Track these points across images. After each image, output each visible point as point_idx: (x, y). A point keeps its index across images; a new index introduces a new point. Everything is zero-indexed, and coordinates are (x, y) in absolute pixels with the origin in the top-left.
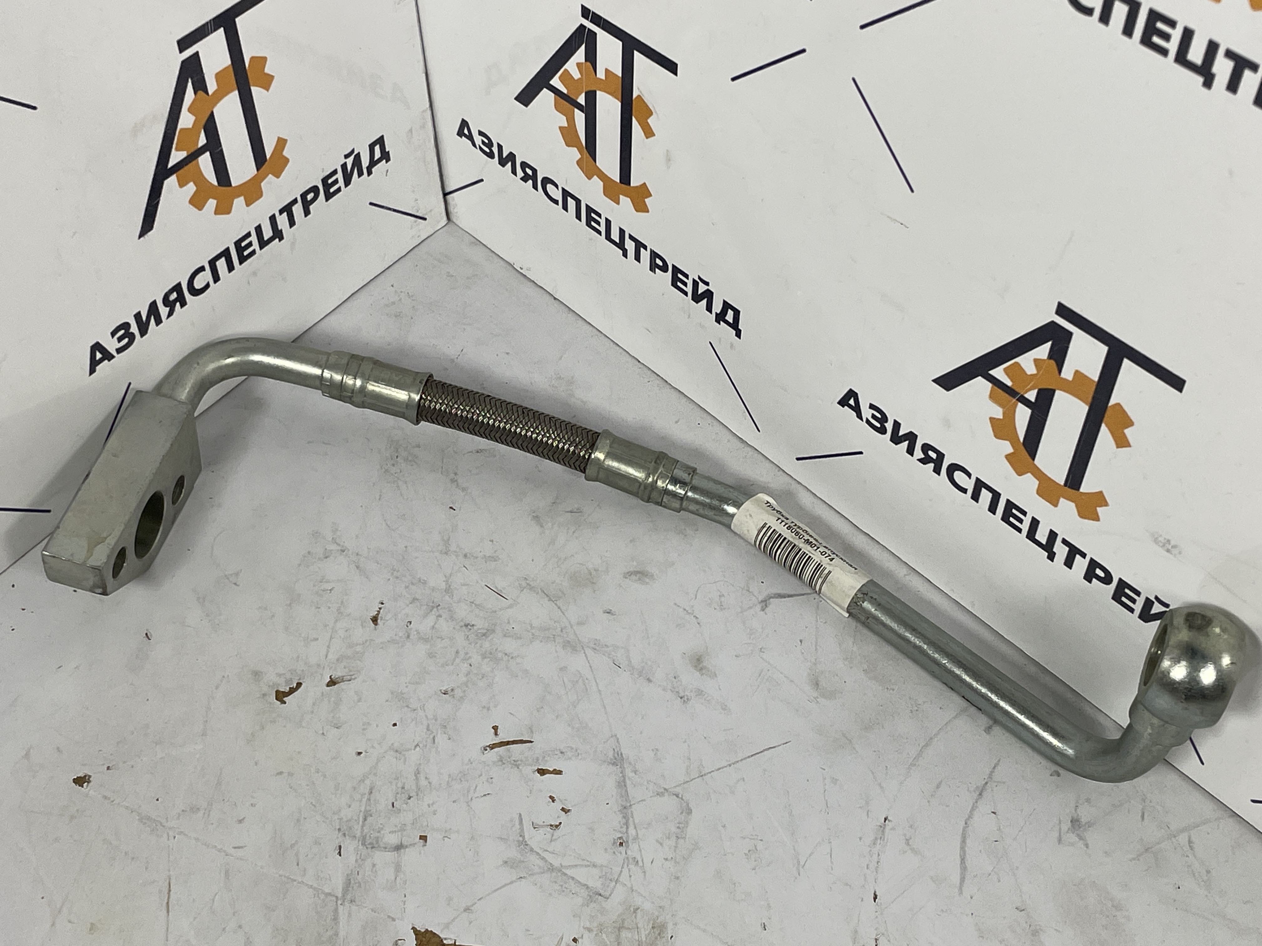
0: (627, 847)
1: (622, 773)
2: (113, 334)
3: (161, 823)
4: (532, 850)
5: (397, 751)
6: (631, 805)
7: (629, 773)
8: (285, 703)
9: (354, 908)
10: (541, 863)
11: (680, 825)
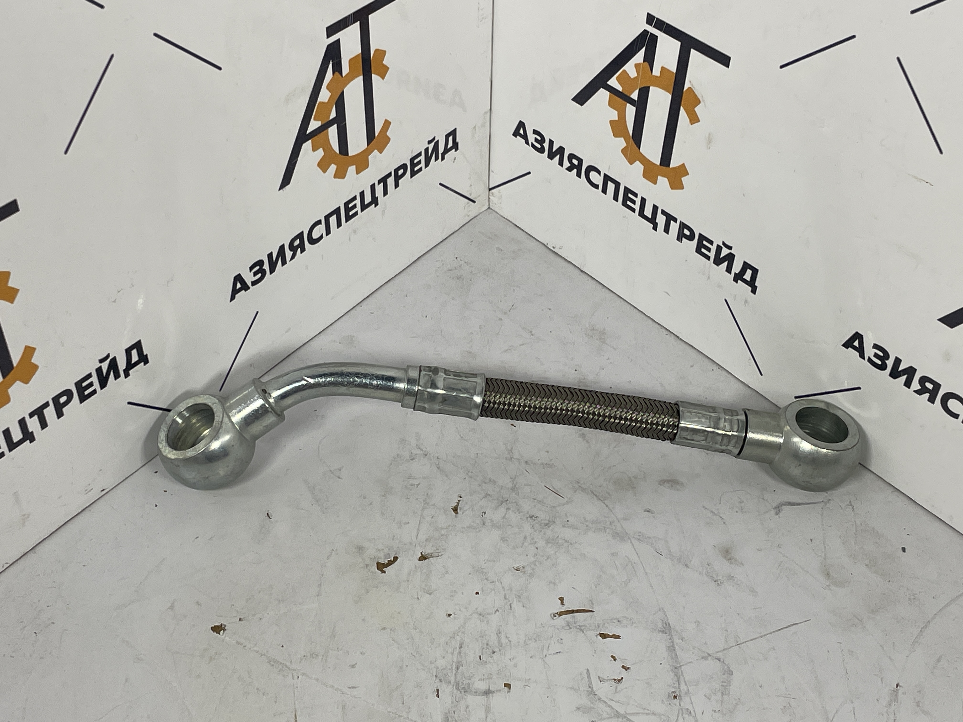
0: (680, 700)
1: (670, 639)
2: (251, 268)
3: (286, 666)
4: (600, 699)
5: (480, 615)
6: (681, 666)
7: (677, 640)
8: (385, 572)
10: (609, 710)
11: (724, 684)
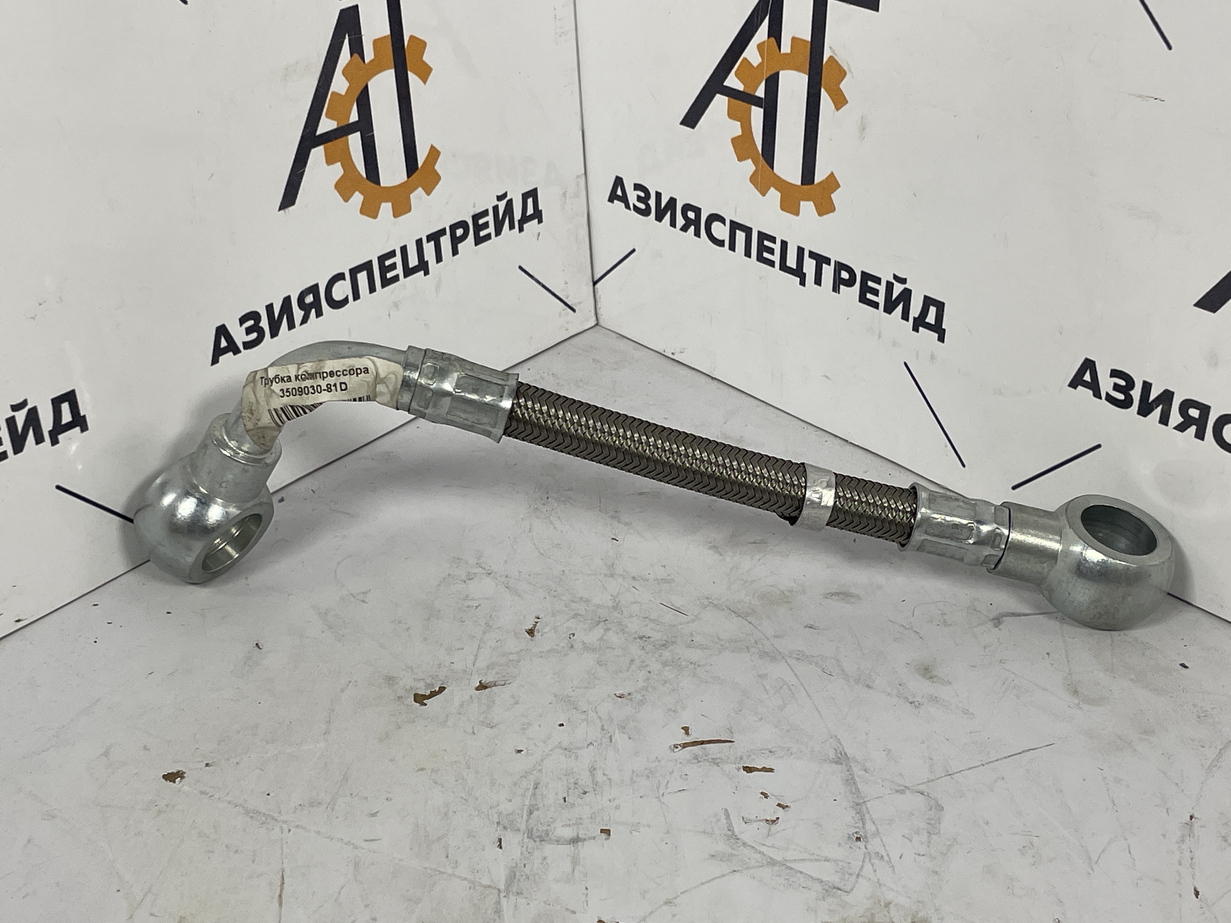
0: (867, 842)
2: (242, 322)
3: (273, 818)
4: (744, 844)
5: (566, 749)
6: (865, 802)
7: (857, 771)
8: (426, 705)
11: (933, 822)
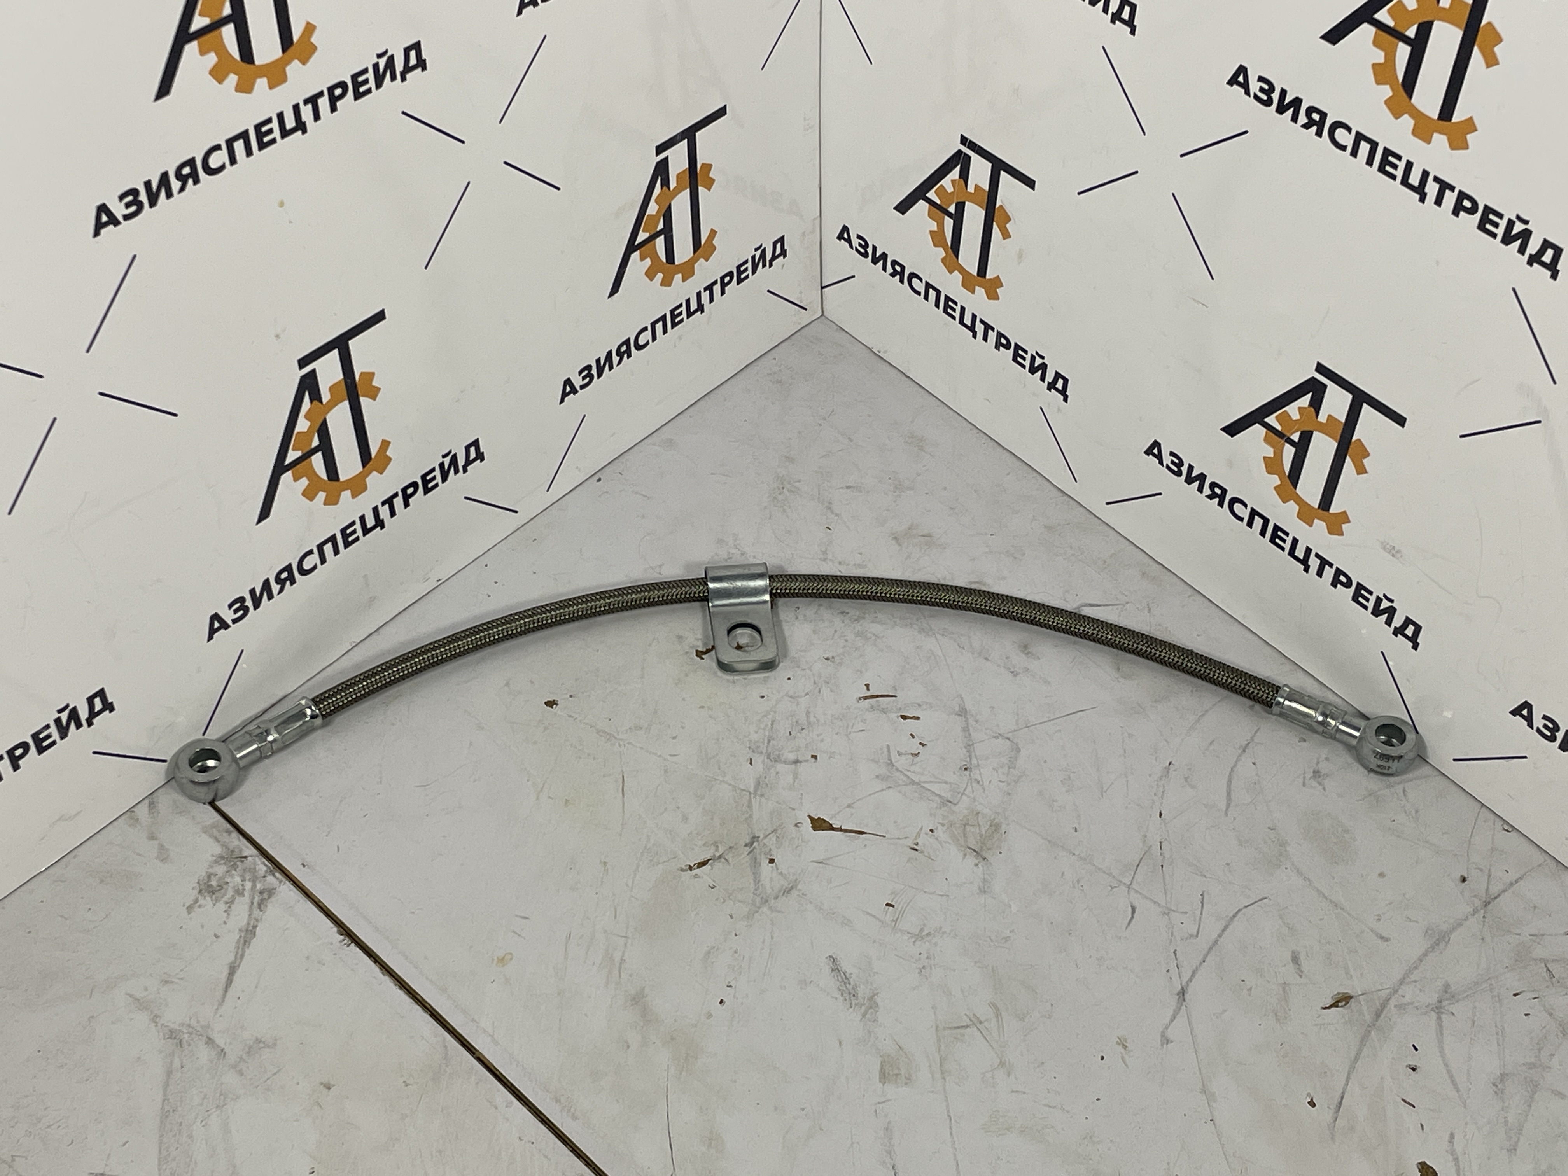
0: (971, 771)
1: (966, 721)
2: (580, 373)
3: (614, 737)
4: (897, 770)
6: (973, 744)
8: (703, 659)
9: (763, 800)
10: (905, 779)
11: (1012, 759)
